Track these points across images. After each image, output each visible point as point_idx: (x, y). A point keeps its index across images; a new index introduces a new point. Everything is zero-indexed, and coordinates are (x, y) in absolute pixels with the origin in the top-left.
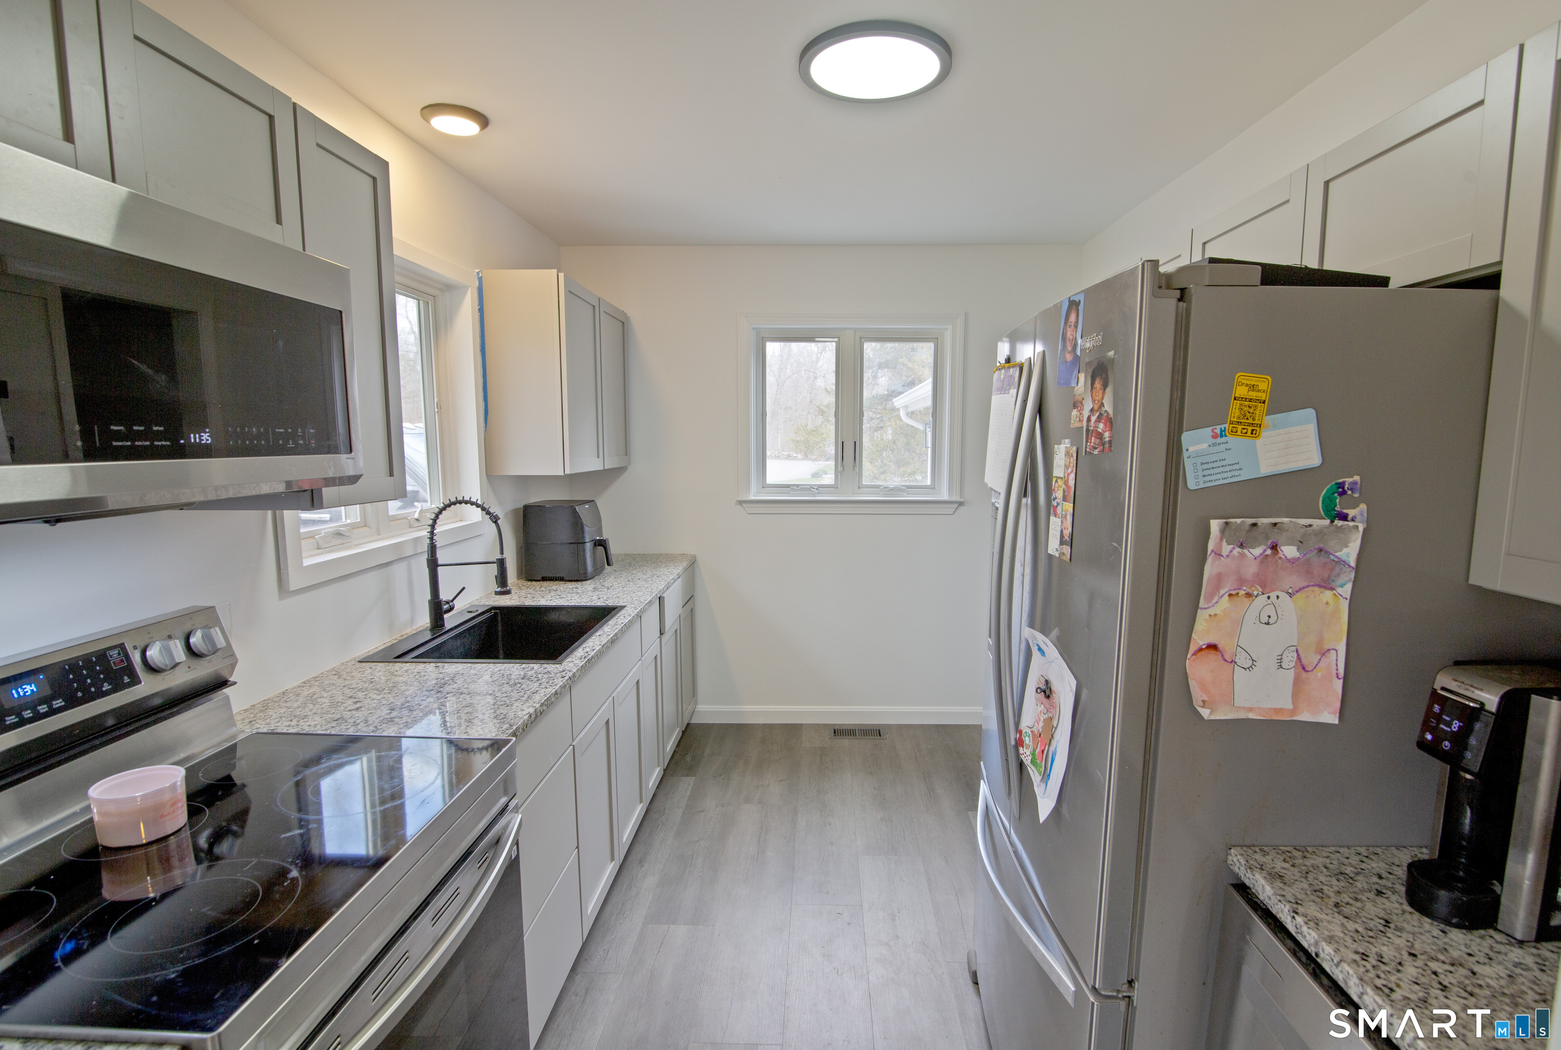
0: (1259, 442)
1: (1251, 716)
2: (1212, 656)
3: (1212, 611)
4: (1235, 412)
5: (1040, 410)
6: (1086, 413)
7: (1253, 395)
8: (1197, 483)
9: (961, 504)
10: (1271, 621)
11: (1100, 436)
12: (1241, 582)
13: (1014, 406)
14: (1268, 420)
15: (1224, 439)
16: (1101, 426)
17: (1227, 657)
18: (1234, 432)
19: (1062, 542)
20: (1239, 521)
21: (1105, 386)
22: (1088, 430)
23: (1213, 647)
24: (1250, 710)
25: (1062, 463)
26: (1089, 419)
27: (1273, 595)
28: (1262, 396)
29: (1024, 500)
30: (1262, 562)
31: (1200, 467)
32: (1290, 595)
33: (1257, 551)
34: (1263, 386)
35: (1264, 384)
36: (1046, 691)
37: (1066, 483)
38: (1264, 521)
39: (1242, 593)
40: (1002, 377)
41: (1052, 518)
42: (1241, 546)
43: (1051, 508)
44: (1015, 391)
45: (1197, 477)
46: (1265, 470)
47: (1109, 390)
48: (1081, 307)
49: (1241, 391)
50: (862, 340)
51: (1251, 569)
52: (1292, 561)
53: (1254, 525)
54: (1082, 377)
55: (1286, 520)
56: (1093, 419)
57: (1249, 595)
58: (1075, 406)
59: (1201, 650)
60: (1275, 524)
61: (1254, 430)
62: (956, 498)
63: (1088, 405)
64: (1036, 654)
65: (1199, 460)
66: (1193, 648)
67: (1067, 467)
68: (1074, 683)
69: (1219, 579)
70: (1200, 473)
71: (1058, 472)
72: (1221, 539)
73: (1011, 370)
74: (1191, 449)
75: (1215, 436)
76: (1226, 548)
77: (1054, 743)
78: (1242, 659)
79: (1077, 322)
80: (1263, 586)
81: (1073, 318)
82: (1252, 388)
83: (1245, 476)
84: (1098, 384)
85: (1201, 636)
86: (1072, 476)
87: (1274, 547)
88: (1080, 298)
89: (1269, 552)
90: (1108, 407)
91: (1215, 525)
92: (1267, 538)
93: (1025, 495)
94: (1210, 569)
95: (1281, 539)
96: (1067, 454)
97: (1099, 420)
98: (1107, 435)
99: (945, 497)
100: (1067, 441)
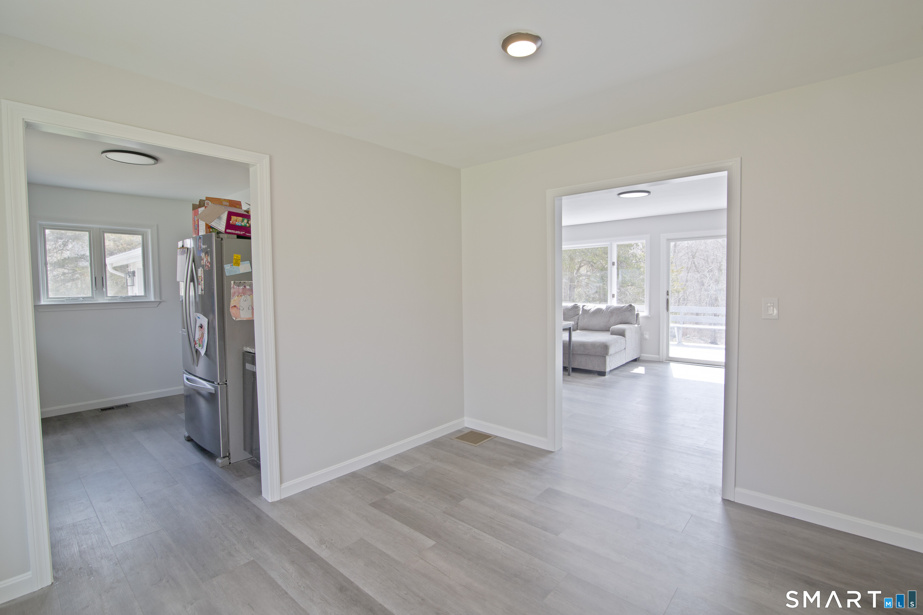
0: (240, 267)
1: (244, 319)
2: (235, 308)
3: (234, 299)
4: (234, 261)
5: (194, 261)
6: (205, 262)
7: (238, 258)
8: (228, 275)
9: (160, 302)
10: (246, 300)
11: (208, 266)
12: (239, 293)
13: (186, 259)
14: (241, 263)
15: (232, 266)
16: (208, 264)
17: (238, 308)
18: (234, 265)
19: (202, 290)
20: (237, 281)
21: (208, 256)
22: (205, 265)
23: (235, 306)
24: (244, 318)
25: (200, 273)
26: (205, 263)
27: (246, 296)
28: (239, 259)
29: (191, 283)
30: (243, 289)
31: (229, 272)
32: (249, 295)
33: (242, 287)
34: (239, 257)
35: (239, 256)
36: (201, 327)
37: (202, 277)
38: (242, 282)
39: (240, 295)
40: (181, 251)
41: (199, 286)
42: (238, 286)
43: (198, 284)
44: (186, 255)
45: (228, 273)
46: (241, 272)
47: (209, 257)
48: (202, 238)
49: (235, 257)
50: (104, 232)
51: (241, 291)
52: (249, 289)
53: (240, 282)
54: (203, 253)
55: (246, 281)
56: (206, 262)
57: (241, 296)
58: (202, 260)
59: (232, 307)
60: (244, 282)
61: (239, 265)
62: (158, 300)
63: (205, 260)
64: (197, 319)
65: (228, 270)
66: (231, 307)
67: (201, 273)
68: (207, 319)
69: (234, 293)
70: (229, 273)
71: (199, 275)
72: (234, 285)
73: (184, 249)
74: (226, 268)
75: (231, 266)
76: (235, 287)
77: (204, 337)
78: (241, 308)
79: (201, 242)
80: (244, 294)
81: (200, 241)
82: (237, 257)
83: (238, 273)
84: (207, 255)
85: (232, 303)
86: (203, 275)
87: (245, 287)
88: (202, 237)
89: (244, 287)
90: (209, 260)
91: (232, 282)
92: (243, 285)
93: (191, 282)
94: (232, 291)
95: (246, 285)
96: (201, 271)
97: (207, 263)
98: (209, 266)
99: (152, 299)
100: (201, 268)
